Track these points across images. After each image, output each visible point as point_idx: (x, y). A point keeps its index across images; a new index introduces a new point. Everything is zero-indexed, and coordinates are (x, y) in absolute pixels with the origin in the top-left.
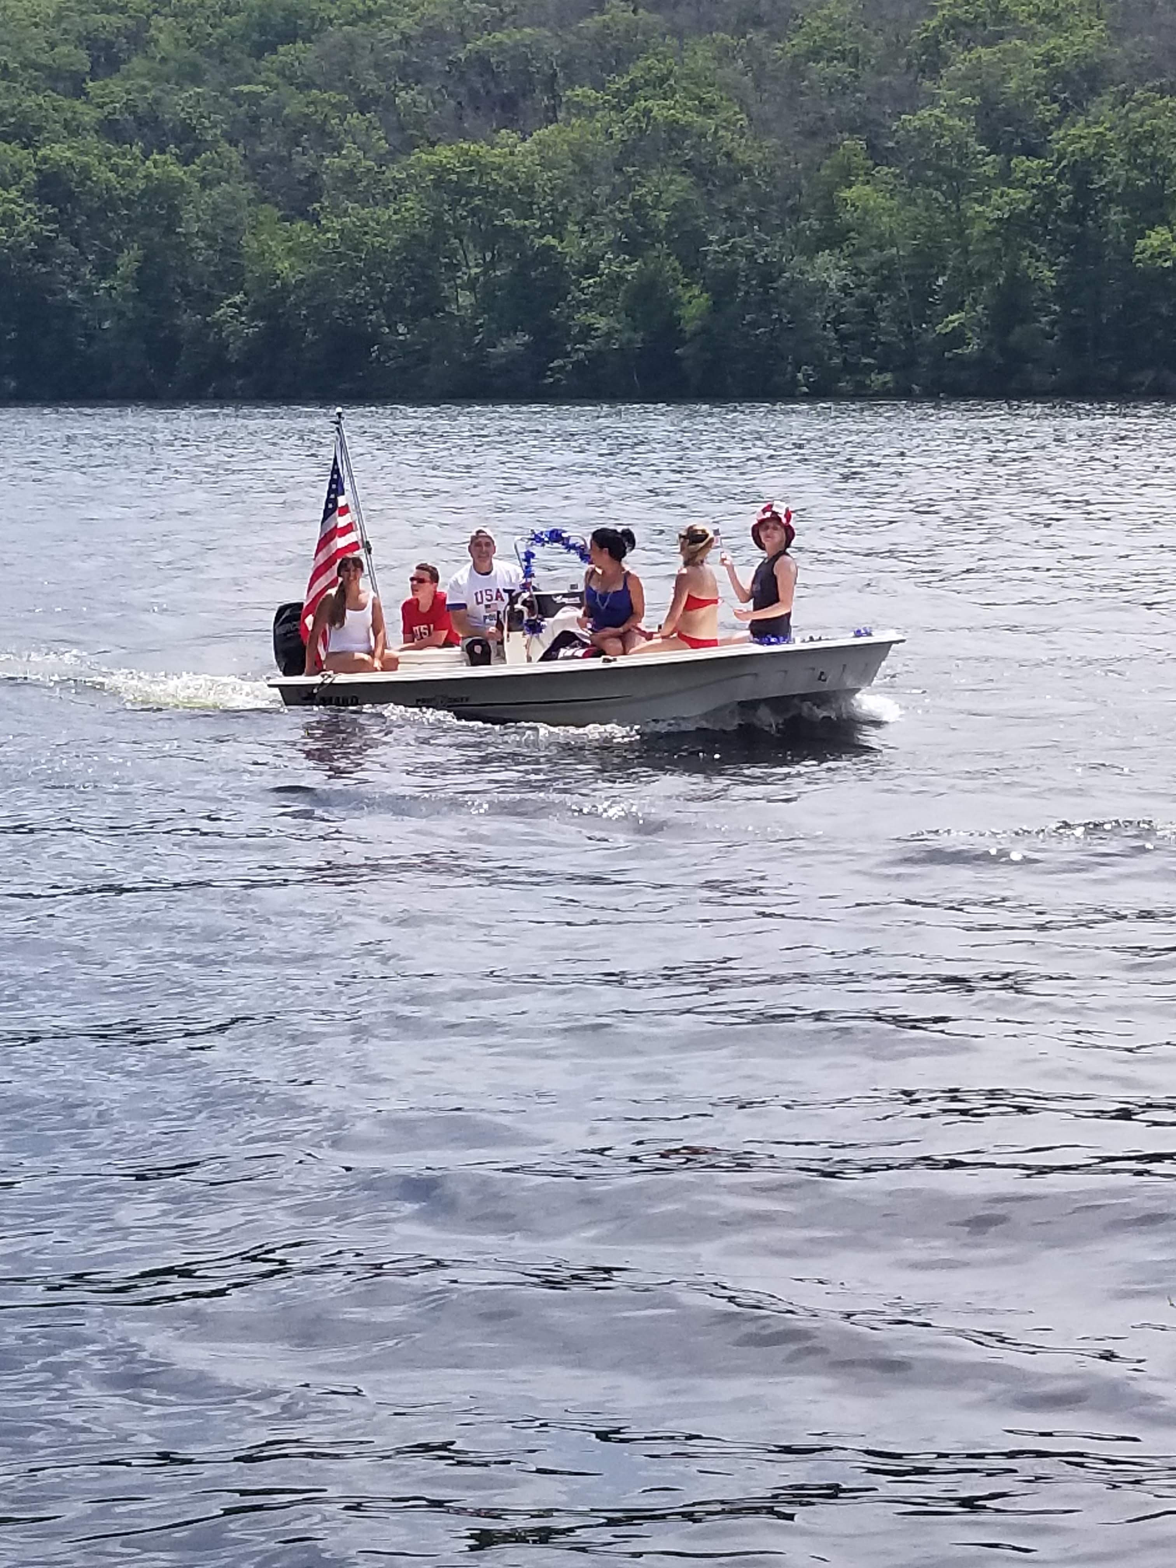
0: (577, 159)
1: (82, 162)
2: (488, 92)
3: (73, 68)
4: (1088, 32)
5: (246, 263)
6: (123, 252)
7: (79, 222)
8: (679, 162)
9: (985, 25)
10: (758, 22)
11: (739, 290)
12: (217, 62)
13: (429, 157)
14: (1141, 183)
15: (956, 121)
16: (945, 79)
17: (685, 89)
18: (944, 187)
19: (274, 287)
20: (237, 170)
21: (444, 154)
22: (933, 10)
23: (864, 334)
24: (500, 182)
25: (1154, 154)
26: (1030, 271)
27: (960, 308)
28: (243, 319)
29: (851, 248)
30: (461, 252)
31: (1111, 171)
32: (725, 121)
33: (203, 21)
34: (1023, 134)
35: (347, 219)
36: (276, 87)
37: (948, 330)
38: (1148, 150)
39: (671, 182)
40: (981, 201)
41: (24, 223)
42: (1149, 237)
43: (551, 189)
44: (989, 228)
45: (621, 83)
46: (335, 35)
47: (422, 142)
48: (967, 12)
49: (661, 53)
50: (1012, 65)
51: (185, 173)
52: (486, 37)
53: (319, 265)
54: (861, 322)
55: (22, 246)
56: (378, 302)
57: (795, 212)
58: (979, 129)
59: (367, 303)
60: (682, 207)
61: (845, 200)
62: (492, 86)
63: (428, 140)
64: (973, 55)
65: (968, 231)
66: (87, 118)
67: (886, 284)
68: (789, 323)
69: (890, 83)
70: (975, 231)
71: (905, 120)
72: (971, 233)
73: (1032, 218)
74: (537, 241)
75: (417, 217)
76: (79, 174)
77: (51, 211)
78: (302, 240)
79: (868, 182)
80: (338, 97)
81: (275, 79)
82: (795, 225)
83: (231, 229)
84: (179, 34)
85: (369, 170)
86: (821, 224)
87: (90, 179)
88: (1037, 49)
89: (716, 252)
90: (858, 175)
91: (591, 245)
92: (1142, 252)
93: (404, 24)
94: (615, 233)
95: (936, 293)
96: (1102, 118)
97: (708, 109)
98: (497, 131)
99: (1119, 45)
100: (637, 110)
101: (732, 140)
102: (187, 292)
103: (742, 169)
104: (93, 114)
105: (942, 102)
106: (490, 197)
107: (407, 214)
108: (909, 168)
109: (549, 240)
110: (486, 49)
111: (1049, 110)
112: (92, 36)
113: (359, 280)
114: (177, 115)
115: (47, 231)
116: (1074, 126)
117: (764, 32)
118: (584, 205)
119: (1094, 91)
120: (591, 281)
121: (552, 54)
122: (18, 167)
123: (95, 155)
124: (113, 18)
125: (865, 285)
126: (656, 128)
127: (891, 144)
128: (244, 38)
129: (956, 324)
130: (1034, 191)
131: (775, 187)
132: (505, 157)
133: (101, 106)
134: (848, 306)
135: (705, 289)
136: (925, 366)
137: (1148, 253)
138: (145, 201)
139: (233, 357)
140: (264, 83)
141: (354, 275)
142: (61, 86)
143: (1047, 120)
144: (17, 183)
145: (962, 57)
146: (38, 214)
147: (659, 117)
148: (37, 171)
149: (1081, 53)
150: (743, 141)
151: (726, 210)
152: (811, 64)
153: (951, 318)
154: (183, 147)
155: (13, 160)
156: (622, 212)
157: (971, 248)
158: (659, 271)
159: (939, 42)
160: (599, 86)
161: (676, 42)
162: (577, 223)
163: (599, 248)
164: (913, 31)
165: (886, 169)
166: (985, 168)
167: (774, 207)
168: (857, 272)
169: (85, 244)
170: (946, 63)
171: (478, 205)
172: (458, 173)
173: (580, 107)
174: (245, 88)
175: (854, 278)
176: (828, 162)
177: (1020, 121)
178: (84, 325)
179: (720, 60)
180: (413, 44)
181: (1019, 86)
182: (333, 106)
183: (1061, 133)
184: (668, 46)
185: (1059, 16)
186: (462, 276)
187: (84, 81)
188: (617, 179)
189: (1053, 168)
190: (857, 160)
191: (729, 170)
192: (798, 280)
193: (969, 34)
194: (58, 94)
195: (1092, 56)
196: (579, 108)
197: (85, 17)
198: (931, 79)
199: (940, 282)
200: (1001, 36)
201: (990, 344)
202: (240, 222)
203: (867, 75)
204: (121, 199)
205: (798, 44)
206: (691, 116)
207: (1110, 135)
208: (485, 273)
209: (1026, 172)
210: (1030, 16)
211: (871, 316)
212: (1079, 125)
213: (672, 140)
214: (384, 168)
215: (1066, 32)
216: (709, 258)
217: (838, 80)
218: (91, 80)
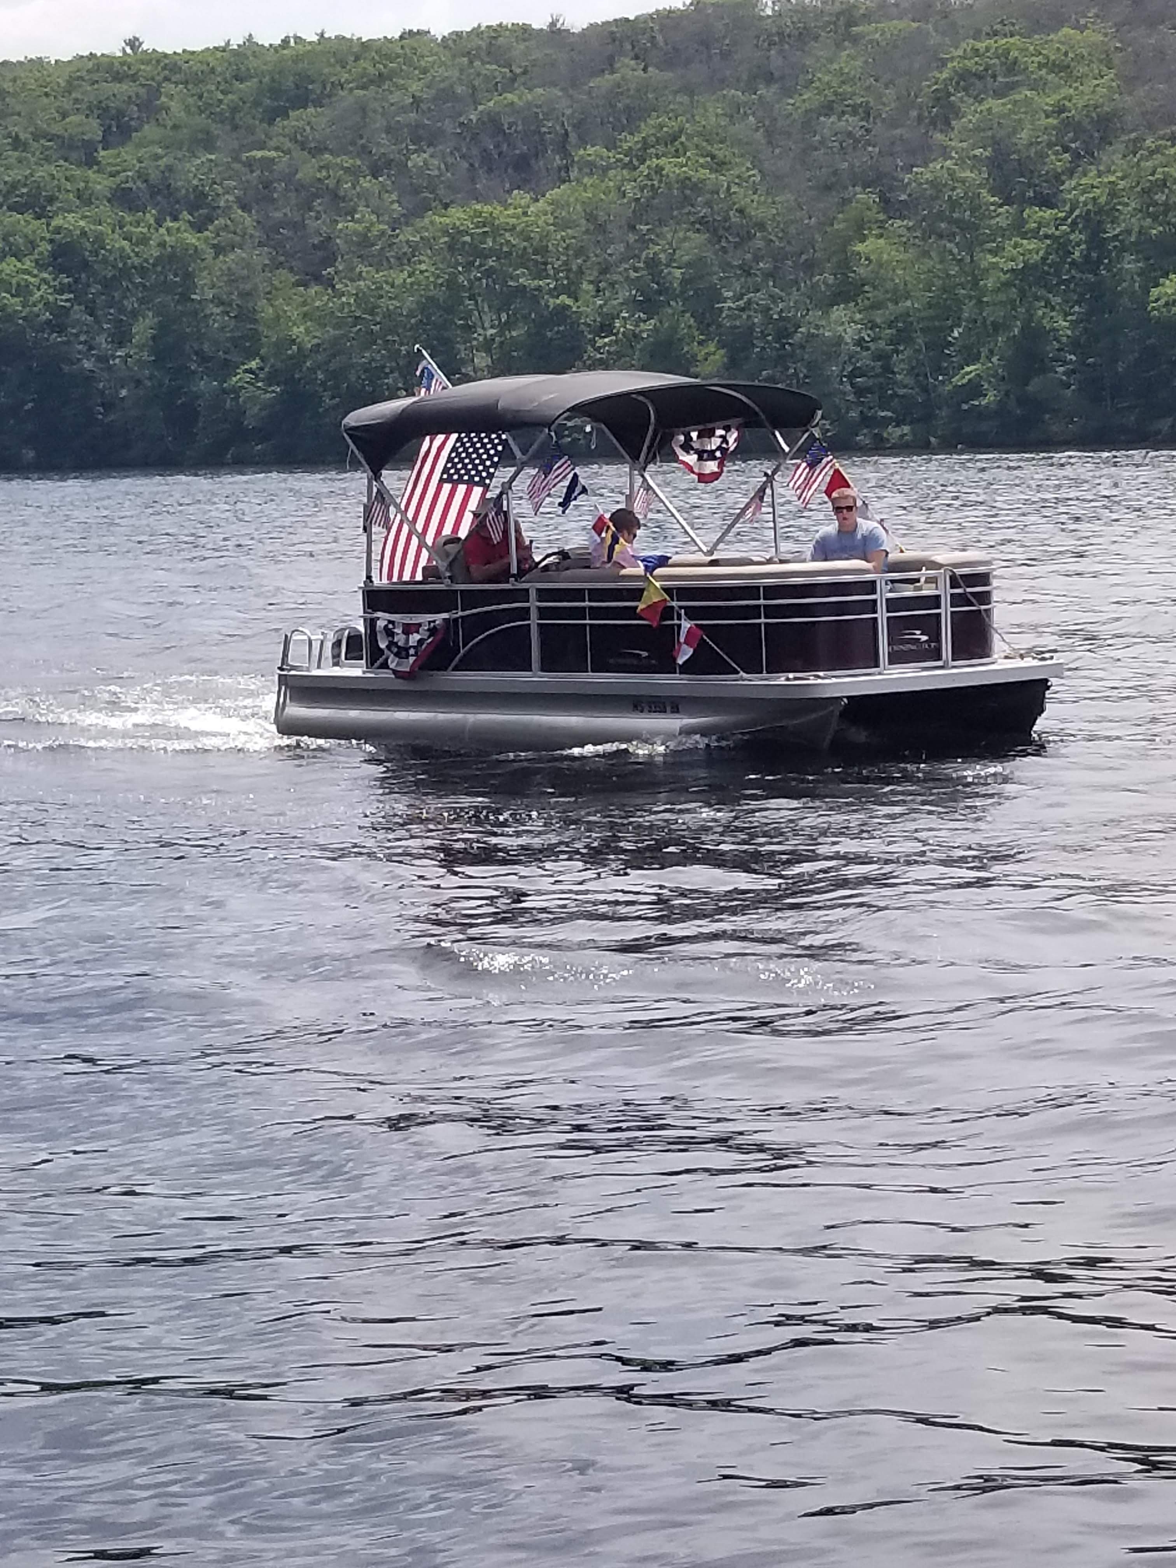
0: (590, 217)
1: (95, 231)
2: (500, 154)
3: (85, 138)
4: (1097, 82)
5: (261, 329)
6: (138, 320)
7: (93, 291)
8: (692, 219)
9: (994, 77)
10: (770, 78)
11: (754, 345)
12: (228, 127)
13: (442, 220)
14: (1154, 232)
15: (968, 174)
16: (956, 132)
17: (697, 146)
18: (958, 239)
19: (289, 352)
20: (251, 236)
21: (457, 216)
22: (943, 63)
23: (881, 387)
24: (514, 242)
25: (1166, 204)
26: (1044, 321)
27: (975, 359)
28: (260, 384)
29: (866, 302)
30: (476, 313)
31: (1124, 221)
32: (739, 177)
33: (213, 88)
34: (1036, 186)
35: (362, 283)
36: (288, 152)
37: (965, 381)
38: (1160, 197)
39: (685, 239)
40: (994, 252)
41: (40, 293)
42: (1163, 285)
43: (567, 248)
44: (1004, 278)
45: (631, 141)
46: (347, 99)
47: (434, 204)
48: (976, 63)
49: (672, 110)
50: (1023, 116)
51: (199, 239)
52: (497, 98)
53: (334, 329)
54: (877, 376)
55: (38, 316)
56: (394, 364)
57: (810, 267)
58: (991, 181)
59: (384, 367)
60: (697, 264)
61: (859, 253)
62: (505, 147)
63: (441, 201)
64: (984, 107)
65: (982, 283)
66: (99, 187)
67: (903, 337)
68: (806, 377)
69: (901, 135)
70: (990, 283)
71: (917, 173)
72: (986, 285)
73: (1046, 268)
74: (551, 300)
75: (432, 279)
76: (93, 243)
77: (66, 280)
78: (317, 304)
79: (881, 236)
80: (351, 161)
81: (288, 145)
82: (811, 280)
83: (246, 295)
84: (190, 100)
85: (383, 233)
86: (836, 278)
87: (104, 248)
88: (1048, 100)
89: (730, 308)
90: (870, 229)
91: (605, 304)
92: (1157, 300)
93: (415, 87)
94: (631, 290)
95: (952, 344)
96: (1113, 168)
97: (719, 166)
98: (509, 192)
99: (1130, 94)
100: (649, 167)
101: (745, 196)
102: (204, 359)
103: (756, 224)
104: (105, 182)
105: (953, 154)
106: (505, 257)
107: (421, 277)
108: (923, 220)
109: (564, 299)
110: (497, 110)
111: (1060, 161)
112: (103, 105)
113: (375, 343)
114: (189, 182)
115: (62, 300)
116: (1085, 175)
117: (774, 88)
118: (599, 263)
119: (1105, 141)
120: (606, 340)
121: (563, 115)
122: (31, 237)
123: (108, 224)
124: (125, 87)
125: (880, 338)
126: (669, 186)
127: (903, 197)
128: (257, 104)
129: (973, 374)
130: (1048, 242)
131: (789, 243)
132: (518, 218)
133: (112, 175)
134: (865, 360)
135: (721, 345)
136: (942, 418)
137: (1162, 302)
138: (159, 269)
139: (249, 422)
140: (277, 149)
141: (370, 339)
142: (74, 156)
143: (1059, 170)
144: (31, 254)
145: (973, 108)
146: (52, 284)
147: (671, 175)
148: (51, 241)
149: (1091, 102)
150: (756, 196)
151: (740, 267)
152: (822, 119)
153: (968, 369)
154: (196, 214)
155: (28, 230)
156: (636, 270)
157: (985, 299)
158: (674, 329)
159: (949, 95)
160: (611, 145)
161: (685, 99)
162: (591, 282)
163: (614, 307)
164: (924, 83)
165: (898, 223)
166: (998, 219)
167: (790, 263)
168: (873, 326)
169: (100, 313)
170: (957, 115)
171: (492, 267)
172: (472, 235)
173: (591, 165)
174: (259, 154)
175: (869, 332)
176: (840, 216)
177: (1032, 172)
178: (102, 393)
179: (732, 117)
180: (423, 106)
181: (1031, 136)
182: (347, 170)
183: (1073, 183)
184: (681, 103)
185: (1068, 67)
186: (479, 337)
187: (96, 151)
188: (632, 238)
189: (1065, 219)
190: (872, 214)
191: (742, 226)
192: (813, 335)
193: (979, 84)
194: (71, 164)
195: (1102, 105)
196: (590, 167)
197: (96, 86)
198: (941, 131)
199: (956, 334)
200: (1012, 87)
201: (1007, 394)
202: (255, 288)
203: (878, 128)
204: (135, 268)
205: (809, 99)
206: (704, 173)
207: (1122, 184)
208: (501, 334)
209: (1040, 223)
210: (1040, 66)
211: (888, 369)
212: (1091, 174)
213: (686, 197)
214: (397, 231)
215: (1076, 82)
216: (724, 315)
217: (850, 134)
218: (103, 149)
